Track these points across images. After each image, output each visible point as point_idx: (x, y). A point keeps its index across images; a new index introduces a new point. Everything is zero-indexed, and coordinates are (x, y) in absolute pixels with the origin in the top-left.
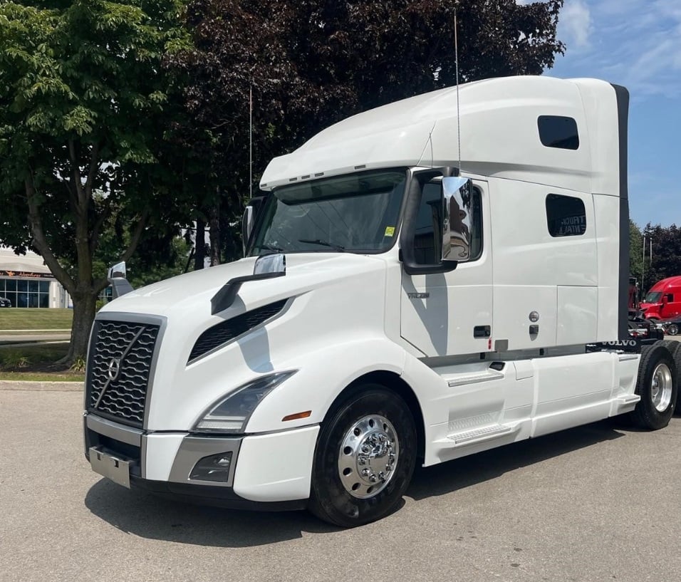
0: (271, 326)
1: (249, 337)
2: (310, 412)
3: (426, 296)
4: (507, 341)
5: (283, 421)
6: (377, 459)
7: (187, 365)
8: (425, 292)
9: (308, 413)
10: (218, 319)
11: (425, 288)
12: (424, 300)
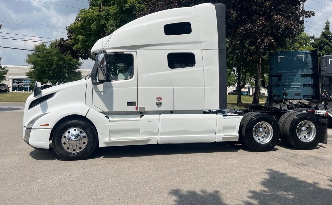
0: (49, 101)
1: (43, 103)
2: (49, 124)
3: (103, 92)
4: (145, 107)
5: (40, 126)
6: (76, 141)
7: (28, 110)
8: (103, 90)
9: (48, 125)
10: (35, 98)
11: (103, 89)
12: (102, 93)
